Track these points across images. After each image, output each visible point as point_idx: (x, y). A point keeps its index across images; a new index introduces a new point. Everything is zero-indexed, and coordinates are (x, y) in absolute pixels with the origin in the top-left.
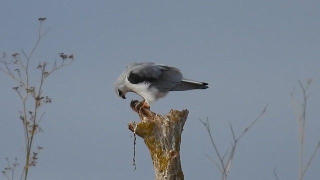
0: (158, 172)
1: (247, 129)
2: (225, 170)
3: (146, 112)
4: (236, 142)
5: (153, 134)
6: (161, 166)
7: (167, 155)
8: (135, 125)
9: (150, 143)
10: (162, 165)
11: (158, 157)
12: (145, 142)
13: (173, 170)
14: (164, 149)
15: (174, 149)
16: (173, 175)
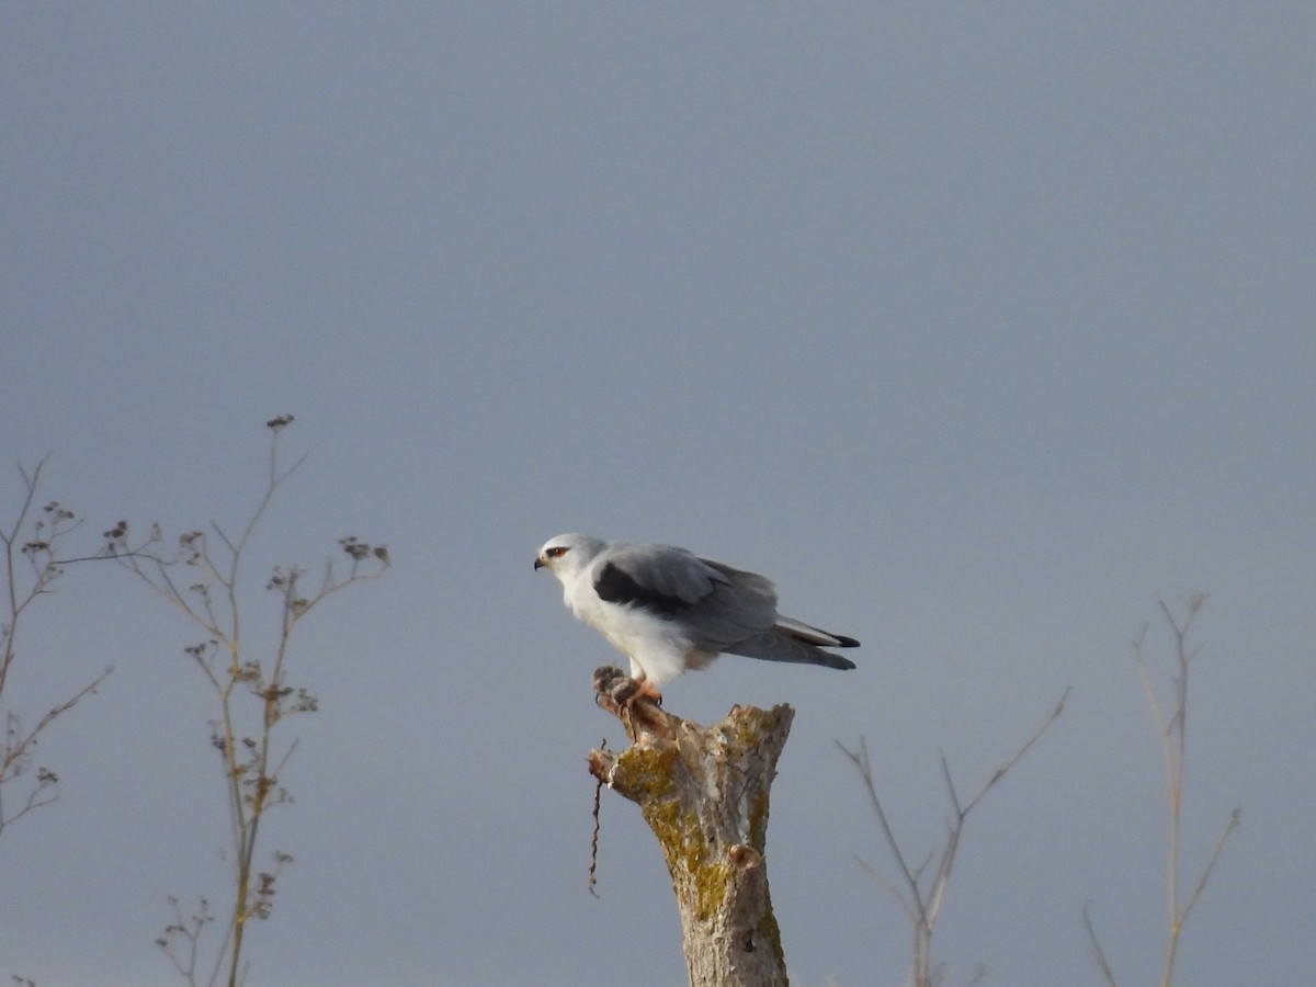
0: (693, 921)
1: (999, 775)
2: (923, 912)
3: (649, 715)
4: (961, 817)
5: (673, 791)
6: (701, 899)
7: (722, 864)
8: (611, 759)
9: (664, 819)
10: (706, 894)
11: (693, 870)
12: (648, 818)
13: (743, 911)
14: (712, 840)
15: (745, 842)
16: (741, 929)
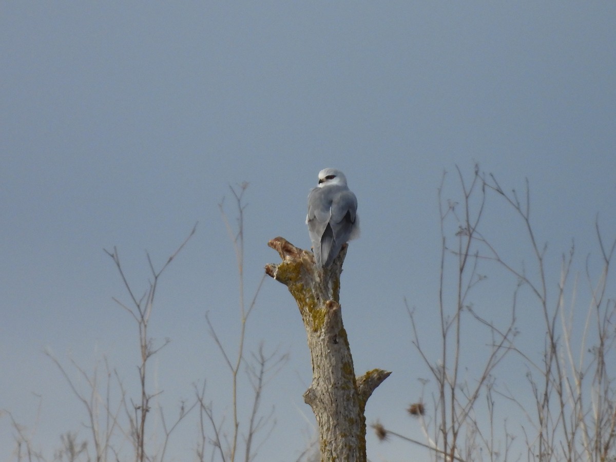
0: (311, 333)
2: (142, 317)
3: (289, 249)
4: (156, 278)
5: (301, 279)
6: (315, 323)
7: (323, 308)
8: (275, 267)
9: (298, 291)
10: (317, 321)
11: (311, 311)
12: (291, 291)
13: (332, 327)
14: (318, 299)
15: (331, 299)
16: (332, 335)
